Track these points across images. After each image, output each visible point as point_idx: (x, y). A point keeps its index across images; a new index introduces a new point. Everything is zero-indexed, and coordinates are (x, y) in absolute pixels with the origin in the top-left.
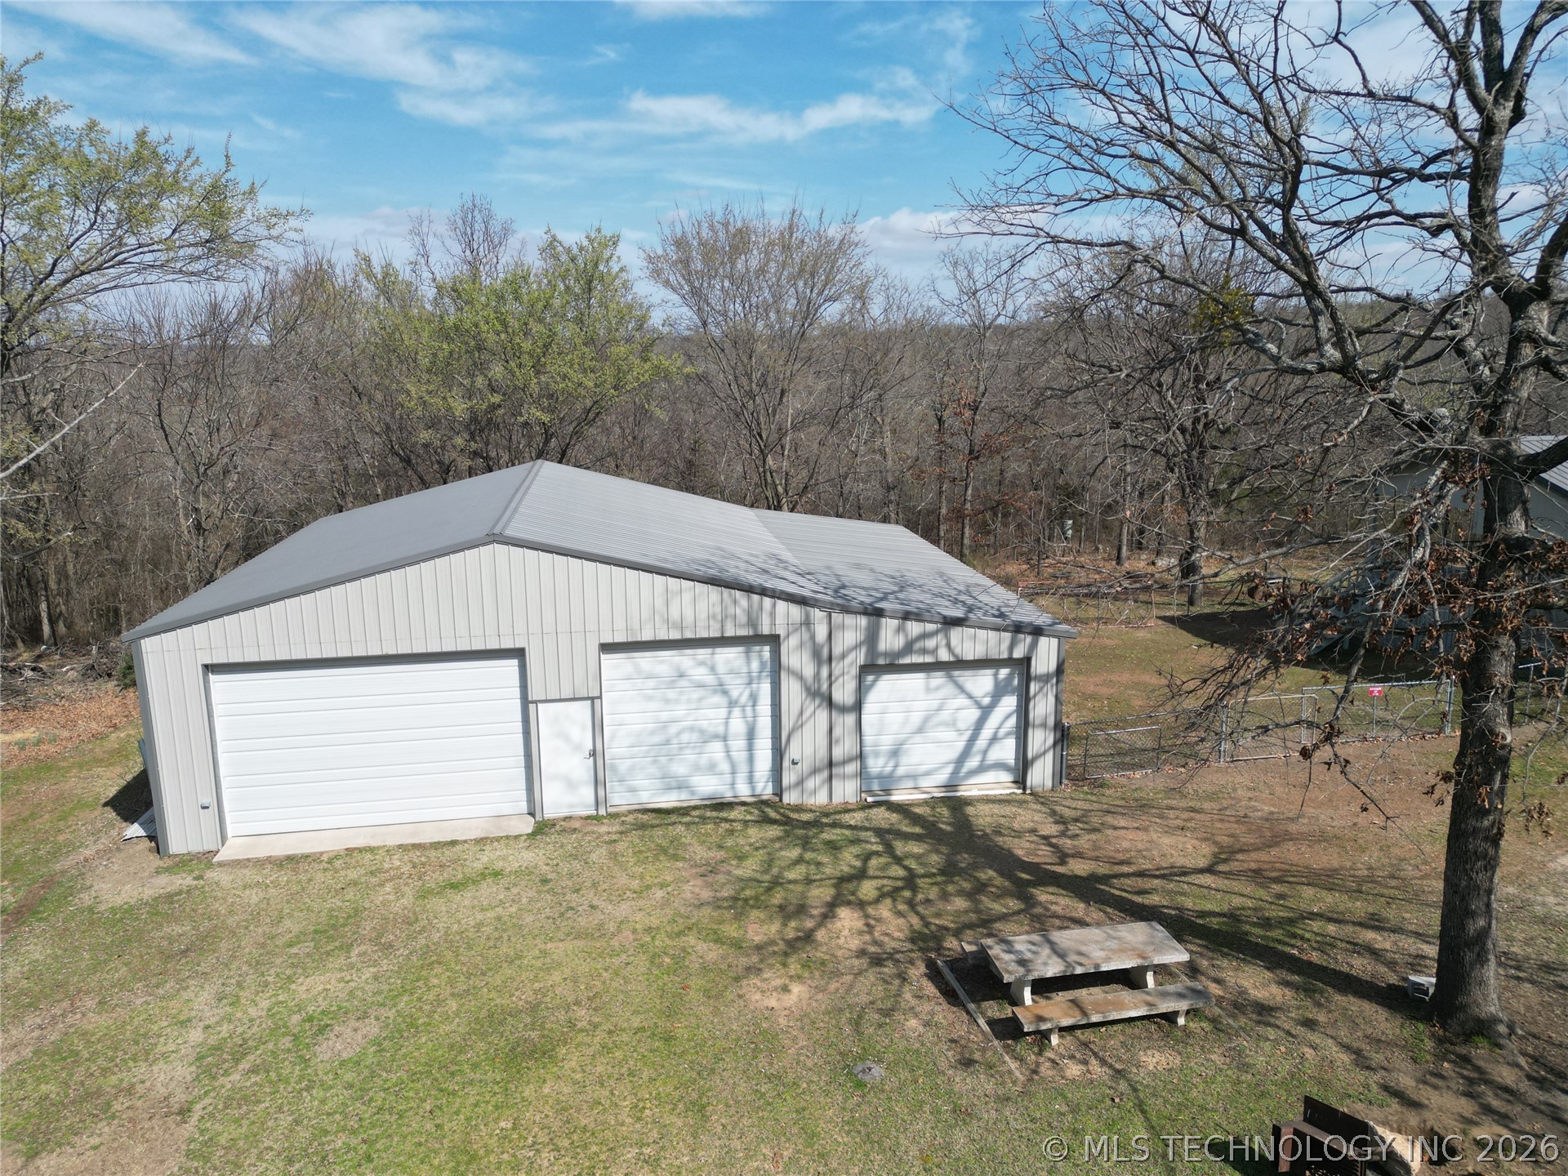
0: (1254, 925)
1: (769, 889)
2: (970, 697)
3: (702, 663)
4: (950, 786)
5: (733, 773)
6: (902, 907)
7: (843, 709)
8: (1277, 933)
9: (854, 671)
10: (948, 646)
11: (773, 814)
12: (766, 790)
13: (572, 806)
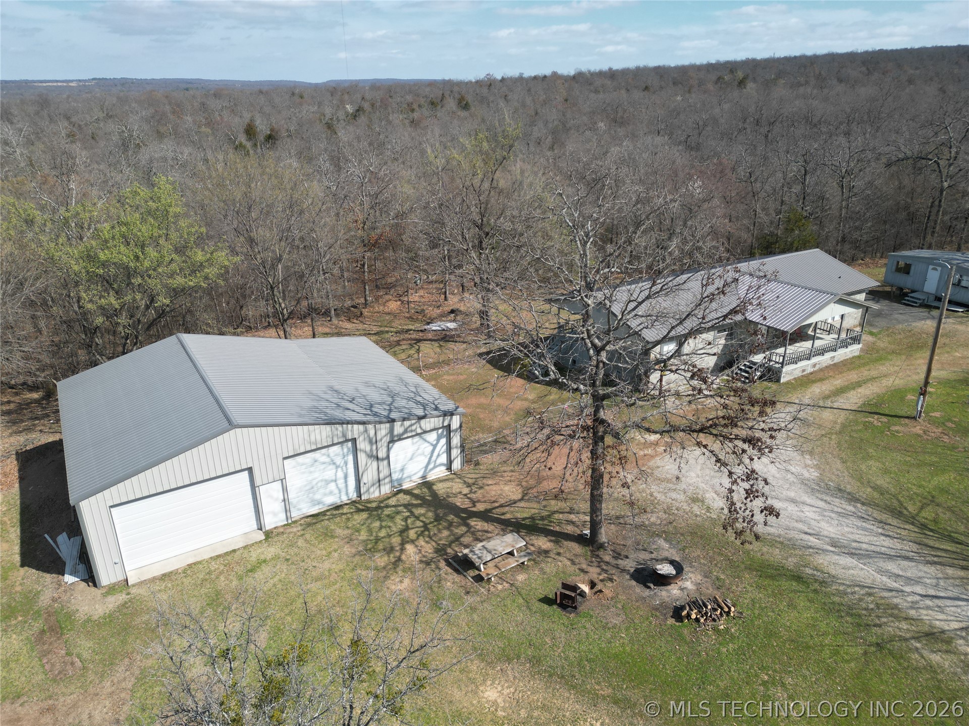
0: (539, 520)
1: (376, 543)
2: (429, 442)
3: (324, 454)
4: (424, 477)
5: (340, 493)
6: (427, 539)
7: (383, 459)
8: (546, 522)
9: (386, 444)
10: (420, 427)
11: (360, 507)
12: (353, 495)
13: (276, 522)
